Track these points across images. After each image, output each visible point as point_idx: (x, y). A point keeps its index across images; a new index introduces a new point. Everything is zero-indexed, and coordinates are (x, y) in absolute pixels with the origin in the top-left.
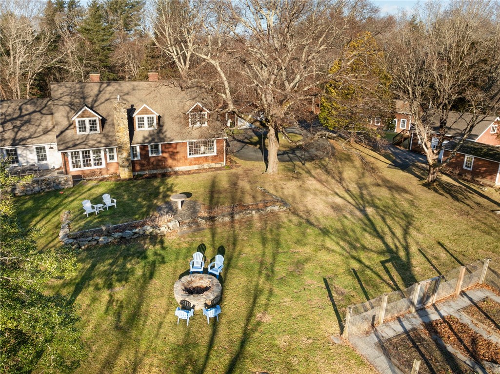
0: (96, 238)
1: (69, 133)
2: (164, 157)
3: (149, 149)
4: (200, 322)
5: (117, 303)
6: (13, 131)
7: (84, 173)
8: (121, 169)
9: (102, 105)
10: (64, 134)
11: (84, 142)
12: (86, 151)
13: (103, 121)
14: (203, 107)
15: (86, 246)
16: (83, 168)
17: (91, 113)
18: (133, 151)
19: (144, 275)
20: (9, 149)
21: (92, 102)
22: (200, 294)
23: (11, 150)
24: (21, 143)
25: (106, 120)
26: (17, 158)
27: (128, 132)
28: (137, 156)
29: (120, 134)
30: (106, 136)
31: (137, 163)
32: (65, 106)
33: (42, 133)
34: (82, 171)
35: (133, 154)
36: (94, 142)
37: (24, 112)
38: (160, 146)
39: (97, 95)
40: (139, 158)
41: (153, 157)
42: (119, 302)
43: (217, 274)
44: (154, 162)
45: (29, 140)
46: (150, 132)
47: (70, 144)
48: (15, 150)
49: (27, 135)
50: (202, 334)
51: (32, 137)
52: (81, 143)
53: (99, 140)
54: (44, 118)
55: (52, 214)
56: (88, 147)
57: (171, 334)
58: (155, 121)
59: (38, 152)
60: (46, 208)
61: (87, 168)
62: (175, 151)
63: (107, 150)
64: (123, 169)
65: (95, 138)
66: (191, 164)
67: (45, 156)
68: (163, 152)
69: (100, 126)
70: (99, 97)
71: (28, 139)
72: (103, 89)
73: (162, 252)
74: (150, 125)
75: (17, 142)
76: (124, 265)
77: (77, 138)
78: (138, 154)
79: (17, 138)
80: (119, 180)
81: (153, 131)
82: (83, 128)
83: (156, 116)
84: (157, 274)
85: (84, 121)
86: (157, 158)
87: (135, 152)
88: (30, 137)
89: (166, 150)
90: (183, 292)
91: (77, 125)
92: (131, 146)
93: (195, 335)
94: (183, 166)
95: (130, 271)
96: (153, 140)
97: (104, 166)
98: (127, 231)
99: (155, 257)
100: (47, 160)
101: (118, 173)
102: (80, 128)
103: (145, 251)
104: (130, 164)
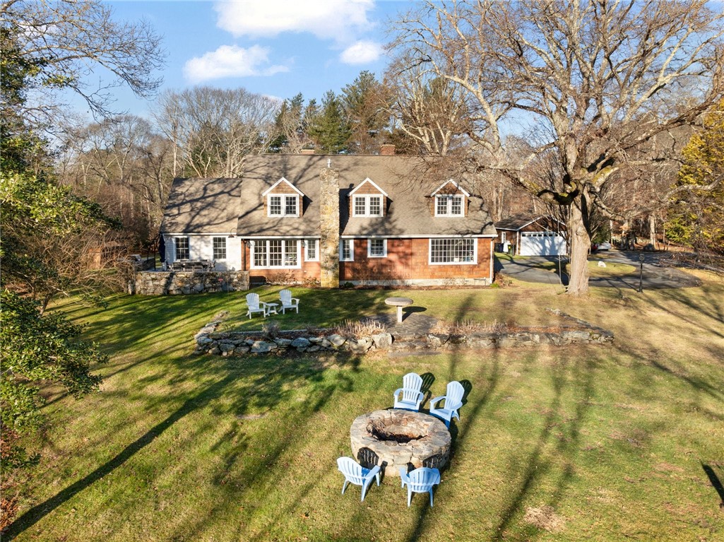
0: (249, 341)
1: (256, 215)
2: (390, 261)
3: (369, 246)
4: (390, 500)
5: (241, 438)
6: (190, 214)
7: (269, 275)
8: (323, 271)
9: (309, 182)
10: (249, 215)
11: (274, 227)
12: (275, 240)
13: (306, 202)
14: (458, 185)
15: (231, 353)
16: (268, 267)
17: (290, 188)
18: (344, 247)
19: (307, 403)
20: (180, 237)
21: (295, 178)
22: (401, 442)
23: (182, 240)
24: (196, 231)
25: (312, 201)
26: (187, 251)
27: (338, 214)
28: (349, 256)
29: (326, 217)
30: (308, 221)
31: (347, 267)
32: (258, 180)
33: (225, 219)
34: (267, 270)
35: (344, 251)
36: (288, 228)
37: (209, 193)
38: (385, 242)
39: (305, 170)
40: (352, 259)
41: (374, 259)
42: (244, 438)
43: (448, 419)
44: (374, 266)
45: (206, 227)
46: (371, 221)
47: (256, 228)
48: (187, 240)
49: (206, 220)
50: (388, 524)
51: (212, 223)
52: (271, 228)
53: (296, 225)
54: (231, 201)
55: (204, 314)
56: (279, 234)
57: (321, 511)
58: (382, 205)
59: (215, 245)
60: (200, 308)
61: (274, 267)
62: (408, 251)
63: (306, 242)
64: (326, 271)
65: (291, 223)
66: (432, 276)
67: (224, 251)
68: (389, 252)
69: (300, 207)
70: (306, 173)
71: (205, 225)
72: (314, 163)
73: (353, 376)
74: (375, 210)
75: (191, 228)
76: (279, 384)
77: (266, 221)
78: (352, 253)
79: (192, 224)
80: (318, 288)
81: (377, 219)
82: (276, 208)
83: (384, 196)
84: (330, 404)
85: (279, 198)
86: (379, 261)
87: (346, 249)
88: (208, 224)
89: (394, 250)
90: (367, 433)
91: (269, 203)
92: (340, 238)
93: (372, 522)
94: (420, 277)
95: (284, 394)
96: (375, 231)
97: (299, 266)
98: (300, 338)
99: (337, 381)
100: (225, 257)
101: (318, 279)
102: (272, 207)
103: (322, 370)
104: (336, 265)
